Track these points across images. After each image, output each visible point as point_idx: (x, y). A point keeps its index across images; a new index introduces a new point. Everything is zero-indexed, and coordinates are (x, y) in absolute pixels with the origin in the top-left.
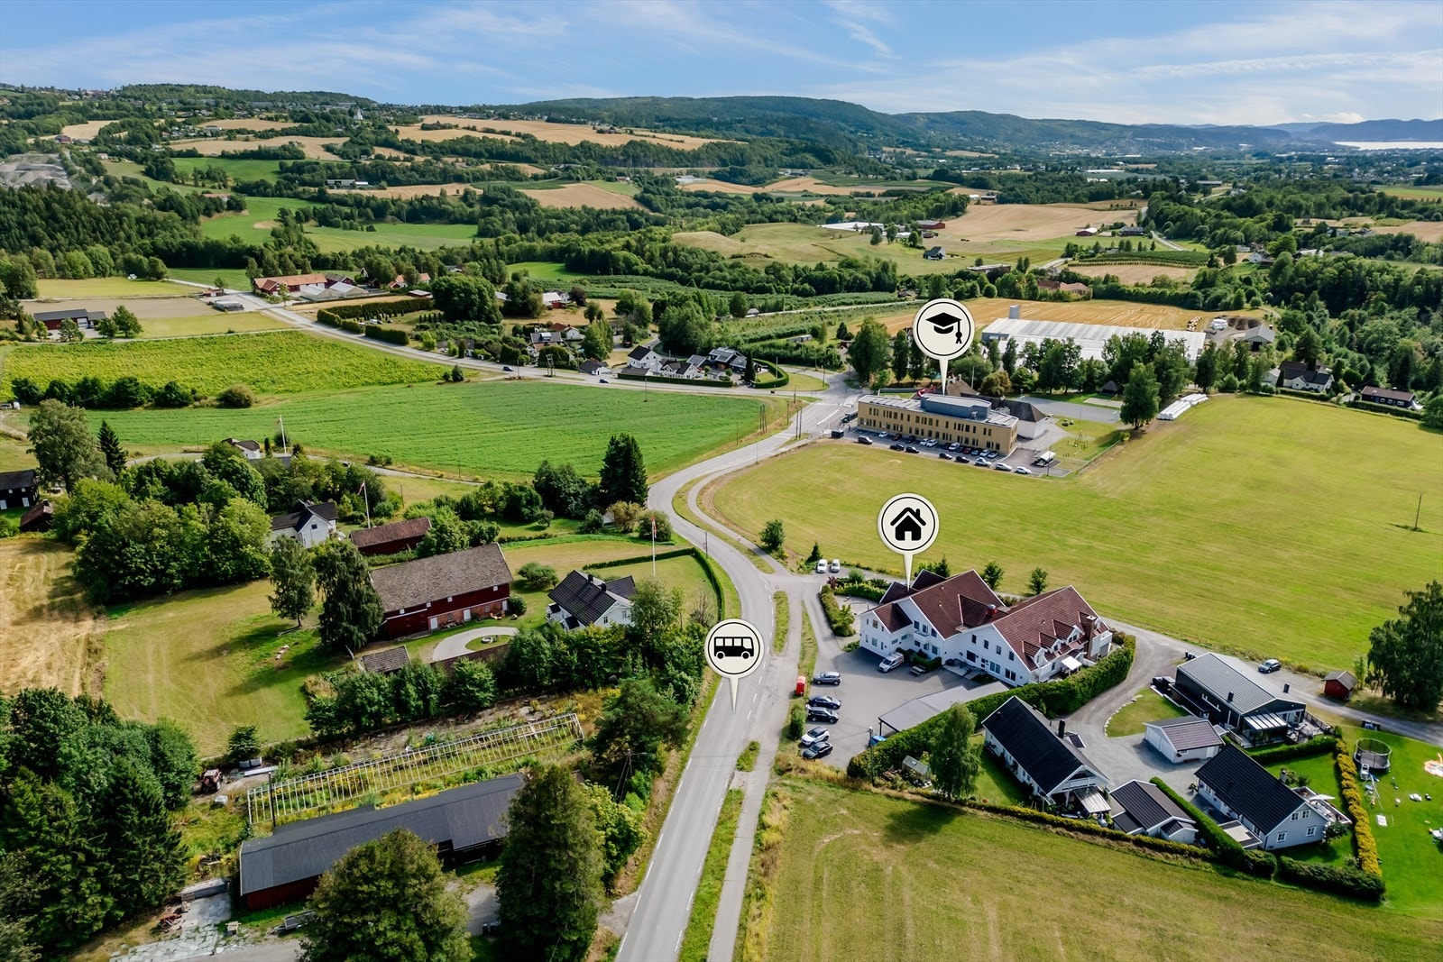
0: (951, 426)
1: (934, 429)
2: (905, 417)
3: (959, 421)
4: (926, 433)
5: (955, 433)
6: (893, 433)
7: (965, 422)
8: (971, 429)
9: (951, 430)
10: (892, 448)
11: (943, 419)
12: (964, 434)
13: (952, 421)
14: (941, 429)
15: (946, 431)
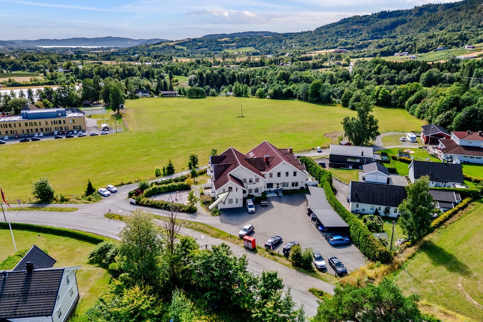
0: (49, 123)
1: (39, 127)
2: (17, 125)
3: (53, 120)
4: (34, 131)
5: (53, 126)
6: (13, 135)
7: (57, 119)
8: (62, 122)
9: (50, 126)
10: (21, 141)
11: (43, 121)
12: (58, 126)
13: (49, 120)
14: (44, 126)
15: (47, 127)
